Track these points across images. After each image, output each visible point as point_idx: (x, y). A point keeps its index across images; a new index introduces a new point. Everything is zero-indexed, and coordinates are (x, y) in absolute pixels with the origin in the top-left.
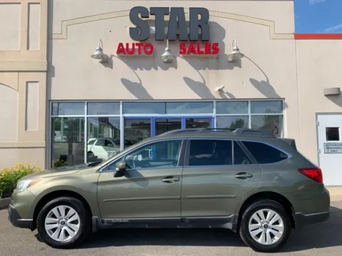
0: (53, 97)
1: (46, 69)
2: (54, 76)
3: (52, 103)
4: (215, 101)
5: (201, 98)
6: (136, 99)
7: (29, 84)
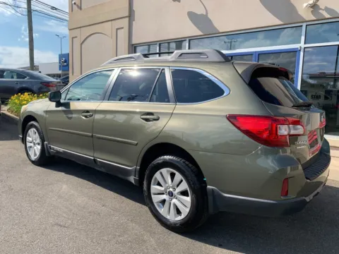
0: (135, 41)
1: (127, 14)
2: (134, 20)
3: (135, 47)
4: (304, 25)
5: (282, 23)
6: (201, 34)
7: (118, 31)
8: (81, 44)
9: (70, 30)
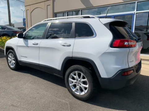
0: (55, 11)
2: (55, 1)
3: (56, 14)
4: (136, 2)
5: (123, 2)
6: (85, 7)
7: (48, 6)
8: (31, 13)
9: (25, 6)
